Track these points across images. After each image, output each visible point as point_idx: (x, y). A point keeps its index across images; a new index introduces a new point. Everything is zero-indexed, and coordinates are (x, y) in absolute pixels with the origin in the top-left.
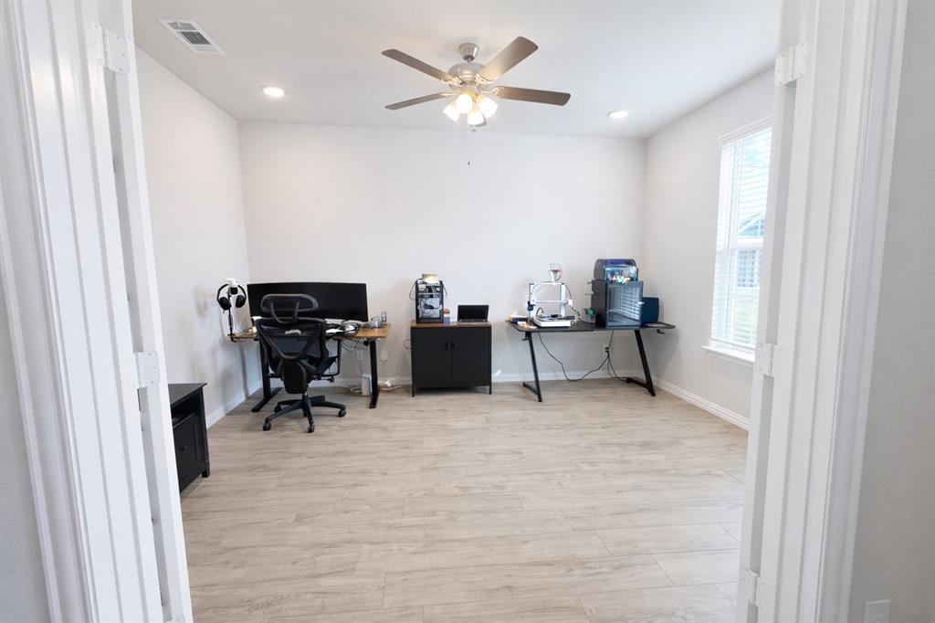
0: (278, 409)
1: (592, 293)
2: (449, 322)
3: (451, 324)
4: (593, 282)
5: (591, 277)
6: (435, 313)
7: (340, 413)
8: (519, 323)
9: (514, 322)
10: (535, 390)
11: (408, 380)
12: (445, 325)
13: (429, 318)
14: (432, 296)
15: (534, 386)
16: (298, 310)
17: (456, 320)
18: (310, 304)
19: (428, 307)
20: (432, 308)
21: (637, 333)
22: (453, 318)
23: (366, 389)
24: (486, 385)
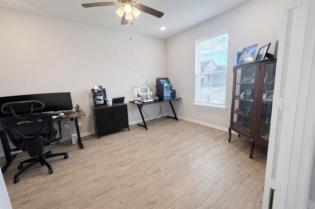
0: (20, 167)
1: (157, 90)
2: (109, 105)
3: (110, 106)
4: (156, 86)
5: (156, 84)
6: (102, 102)
7: (65, 156)
8: (135, 102)
9: (133, 102)
10: (144, 126)
11: (93, 132)
12: (108, 106)
13: (100, 105)
14: (101, 95)
15: (143, 124)
16: (32, 109)
17: (112, 104)
18: (41, 105)
19: (98, 100)
20: (100, 100)
21: (170, 102)
22: (110, 103)
23: (74, 141)
24: (127, 127)
